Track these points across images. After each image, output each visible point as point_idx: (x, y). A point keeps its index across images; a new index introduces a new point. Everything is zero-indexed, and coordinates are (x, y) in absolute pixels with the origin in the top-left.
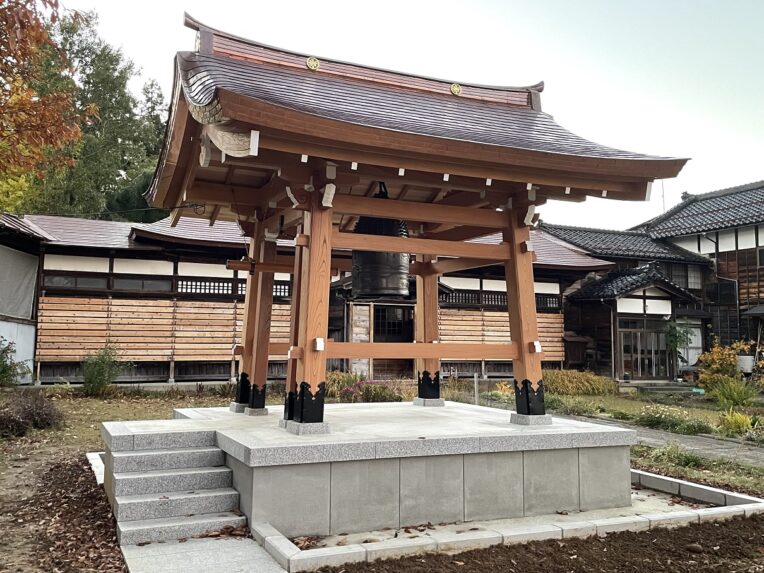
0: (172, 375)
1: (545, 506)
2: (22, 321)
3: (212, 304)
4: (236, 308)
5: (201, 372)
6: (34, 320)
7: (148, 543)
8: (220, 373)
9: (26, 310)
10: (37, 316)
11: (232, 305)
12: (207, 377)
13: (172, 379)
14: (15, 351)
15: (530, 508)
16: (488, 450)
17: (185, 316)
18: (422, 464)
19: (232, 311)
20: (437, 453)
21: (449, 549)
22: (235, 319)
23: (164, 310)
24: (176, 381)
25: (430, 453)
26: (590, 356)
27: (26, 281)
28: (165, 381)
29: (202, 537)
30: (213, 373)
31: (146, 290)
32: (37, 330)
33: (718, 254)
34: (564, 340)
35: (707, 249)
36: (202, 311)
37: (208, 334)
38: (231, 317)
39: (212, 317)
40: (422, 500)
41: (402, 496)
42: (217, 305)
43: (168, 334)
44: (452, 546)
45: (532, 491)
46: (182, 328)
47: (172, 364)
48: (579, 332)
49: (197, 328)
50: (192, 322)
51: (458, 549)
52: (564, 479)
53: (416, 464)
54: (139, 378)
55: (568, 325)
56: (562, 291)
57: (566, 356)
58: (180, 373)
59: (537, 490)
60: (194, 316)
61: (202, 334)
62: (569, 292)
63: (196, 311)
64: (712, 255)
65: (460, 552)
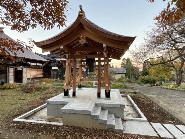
26: (47, 76)
33: (61, 61)
34: (43, 73)
35: (59, 60)
48: (45, 72)
55: (43, 71)
56: (42, 65)
57: (43, 76)
62: (43, 65)
64: (60, 61)
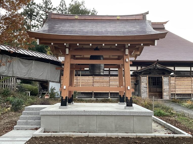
0: (93, 96)
1: (122, 130)
2: (57, 82)
3: (103, 77)
4: (109, 78)
5: (101, 95)
6: (60, 82)
7: (19, 130)
8: (106, 96)
9: (58, 80)
10: (61, 81)
11: (108, 77)
12: (102, 97)
13: (93, 97)
14: (55, 89)
15: (117, 131)
16: (103, 114)
17: (96, 80)
18: (84, 117)
19: (108, 79)
20: (88, 114)
21: (73, 136)
22: (109, 81)
23: (90, 79)
24: (94, 98)
25: (86, 114)
27: (58, 72)
28: (92, 98)
29: (30, 129)
30: (104, 96)
31: (86, 74)
32: (61, 84)
36: (100, 79)
37: (102, 85)
38: (108, 80)
39: (103, 80)
40: (84, 126)
41: (79, 124)
42: (104, 77)
43: (92, 85)
44: (74, 135)
45: (118, 126)
46: (95, 84)
47: (93, 93)
49: (99, 84)
50: (98, 82)
51: (76, 136)
52: (128, 124)
53: (83, 117)
54: (85, 96)
58: (95, 96)
59: (119, 126)
60: (98, 80)
61: (100, 85)
63: (99, 79)
65: (76, 137)
